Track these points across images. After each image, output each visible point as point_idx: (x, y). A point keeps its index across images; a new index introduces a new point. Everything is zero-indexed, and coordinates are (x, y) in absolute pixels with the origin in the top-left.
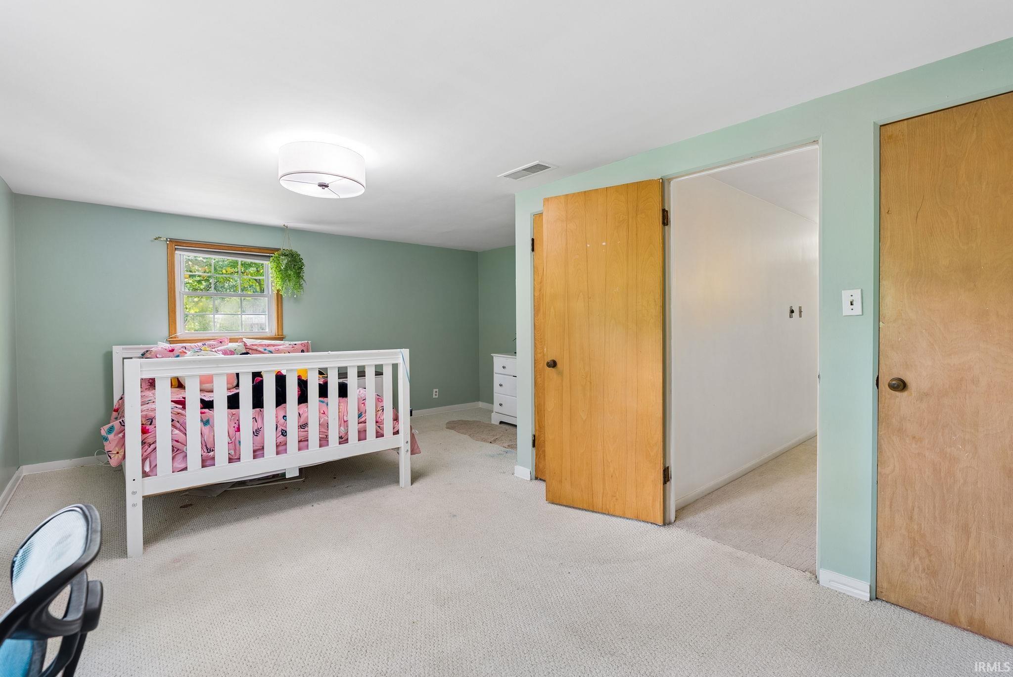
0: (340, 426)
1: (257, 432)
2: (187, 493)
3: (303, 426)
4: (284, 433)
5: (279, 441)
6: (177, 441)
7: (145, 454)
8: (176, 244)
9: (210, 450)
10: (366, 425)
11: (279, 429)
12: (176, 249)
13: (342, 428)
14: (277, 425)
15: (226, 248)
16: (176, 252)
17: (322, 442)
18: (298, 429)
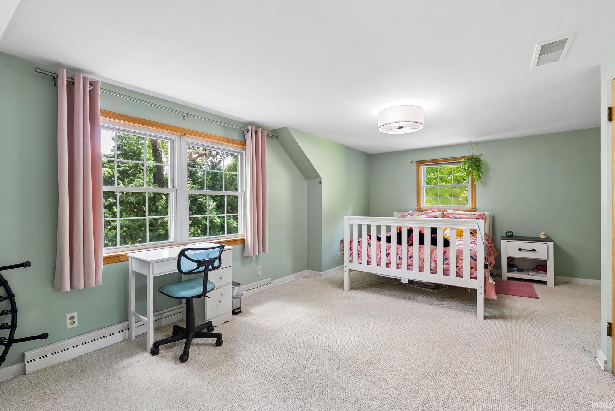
0: (431, 263)
1: (388, 255)
2: (390, 279)
3: (410, 257)
4: (400, 259)
5: (398, 262)
6: (359, 251)
7: (351, 253)
8: (420, 163)
9: (370, 258)
10: (449, 267)
11: (398, 256)
12: (420, 166)
13: (433, 264)
14: (397, 253)
15: (443, 161)
16: (421, 167)
17: (420, 269)
18: (408, 258)
